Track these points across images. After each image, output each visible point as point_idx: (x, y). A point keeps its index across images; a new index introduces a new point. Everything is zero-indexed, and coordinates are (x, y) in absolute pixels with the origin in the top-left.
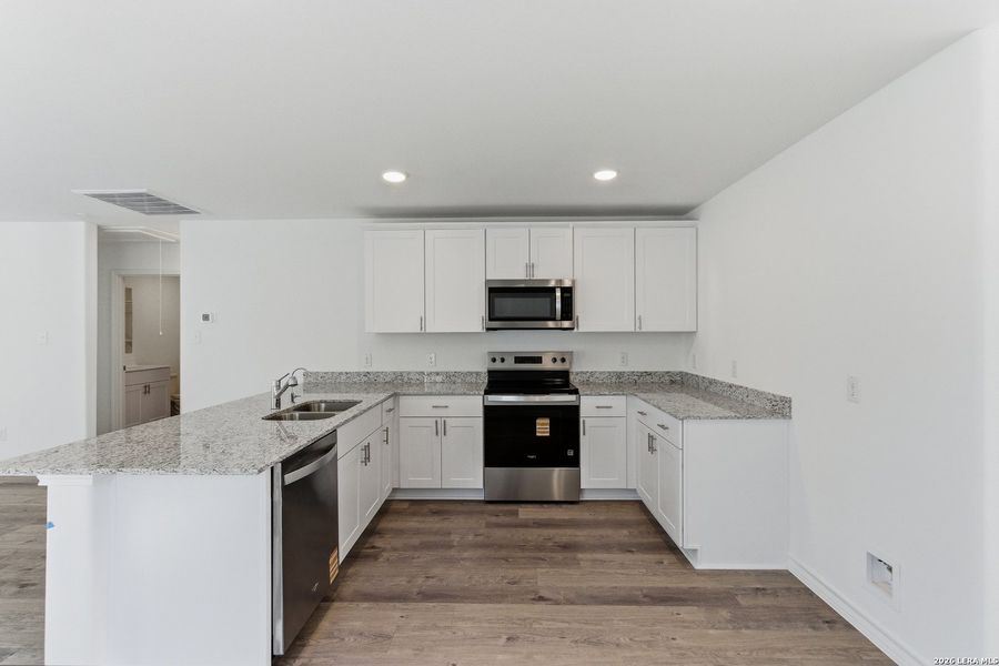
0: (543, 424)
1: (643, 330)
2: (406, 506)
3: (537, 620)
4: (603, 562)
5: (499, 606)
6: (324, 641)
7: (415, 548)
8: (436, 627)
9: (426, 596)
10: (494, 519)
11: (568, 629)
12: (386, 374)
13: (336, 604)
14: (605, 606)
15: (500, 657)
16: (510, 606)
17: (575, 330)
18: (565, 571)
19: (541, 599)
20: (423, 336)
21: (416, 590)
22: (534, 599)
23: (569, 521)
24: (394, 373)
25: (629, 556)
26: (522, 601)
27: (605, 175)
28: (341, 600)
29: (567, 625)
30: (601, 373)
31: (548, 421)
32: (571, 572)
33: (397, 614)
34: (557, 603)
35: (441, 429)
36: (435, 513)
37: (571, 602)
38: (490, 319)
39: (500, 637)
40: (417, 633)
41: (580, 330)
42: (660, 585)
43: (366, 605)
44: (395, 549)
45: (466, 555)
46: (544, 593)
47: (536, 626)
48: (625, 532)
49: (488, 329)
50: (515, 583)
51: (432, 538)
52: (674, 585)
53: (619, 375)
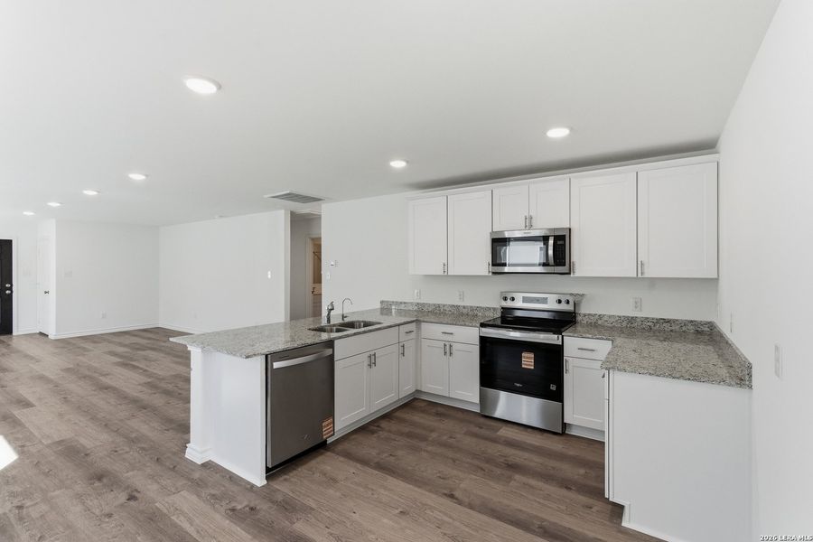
0: (527, 358)
1: (646, 275)
2: (423, 404)
3: (431, 508)
4: (532, 487)
5: (416, 489)
6: (306, 471)
7: (402, 434)
8: (366, 487)
9: (380, 467)
10: (476, 430)
11: (449, 523)
12: (429, 305)
13: (329, 453)
14: (495, 520)
15: (385, 521)
16: (424, 492)
17: (572, 275)
18: (491, 483)
19: (452, 496)
20: (446, 278)
21: (376, 460)
22: (446, 494)
23: (537, 447)
24: (434, 305)
25: (564, 492)
26: (436, 493)
27: (558, 133)
28: (334, 452)
29: (451, 520)
30: (610, 317)
31: (532, 355)
32: (496, 486)
33: (352, 470)
34: (460, 503)
35: (448, 350)
36: (438, 414)
37: (471, 507)
38: (493, 265)
39: (397, 509)
40: (353, 486)
41: (577, 274)
42: (567, 525)
43: (342, 459)
44: (390, 431)
45: (430, 448)
46: (457, 494)
47: (428, 512)
48: (582, 471)
49: (493, 273)
50: (443, 478)
51: (418, 431)
52: (581, 530)
53: (631, 320)
